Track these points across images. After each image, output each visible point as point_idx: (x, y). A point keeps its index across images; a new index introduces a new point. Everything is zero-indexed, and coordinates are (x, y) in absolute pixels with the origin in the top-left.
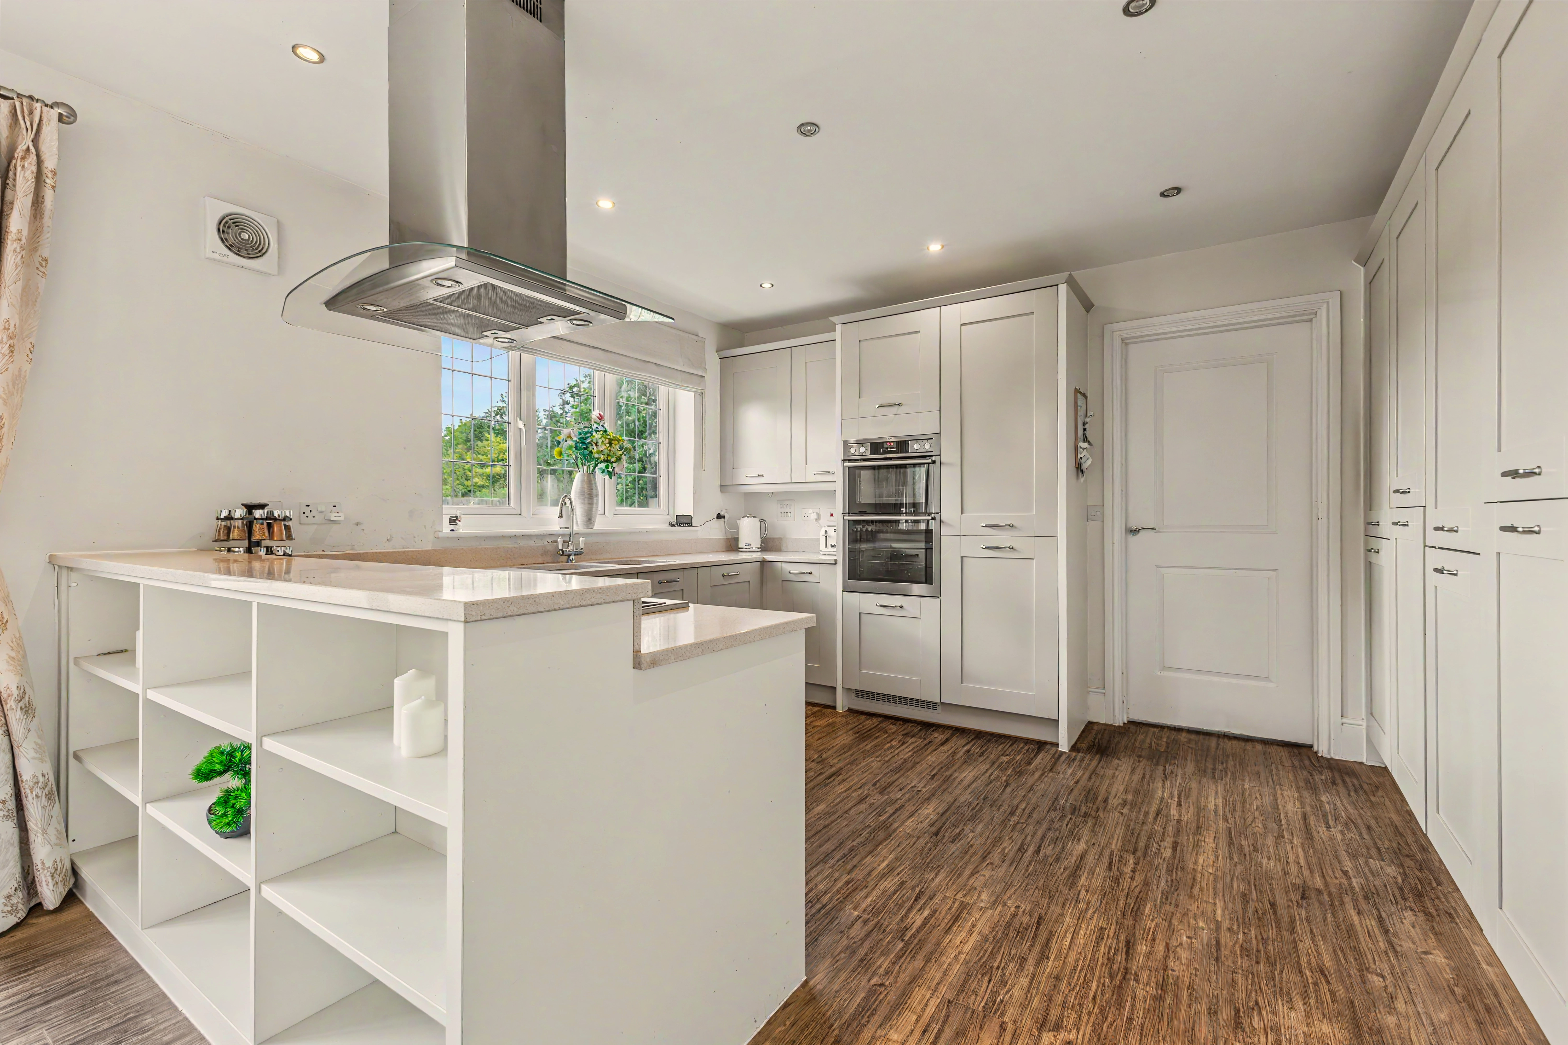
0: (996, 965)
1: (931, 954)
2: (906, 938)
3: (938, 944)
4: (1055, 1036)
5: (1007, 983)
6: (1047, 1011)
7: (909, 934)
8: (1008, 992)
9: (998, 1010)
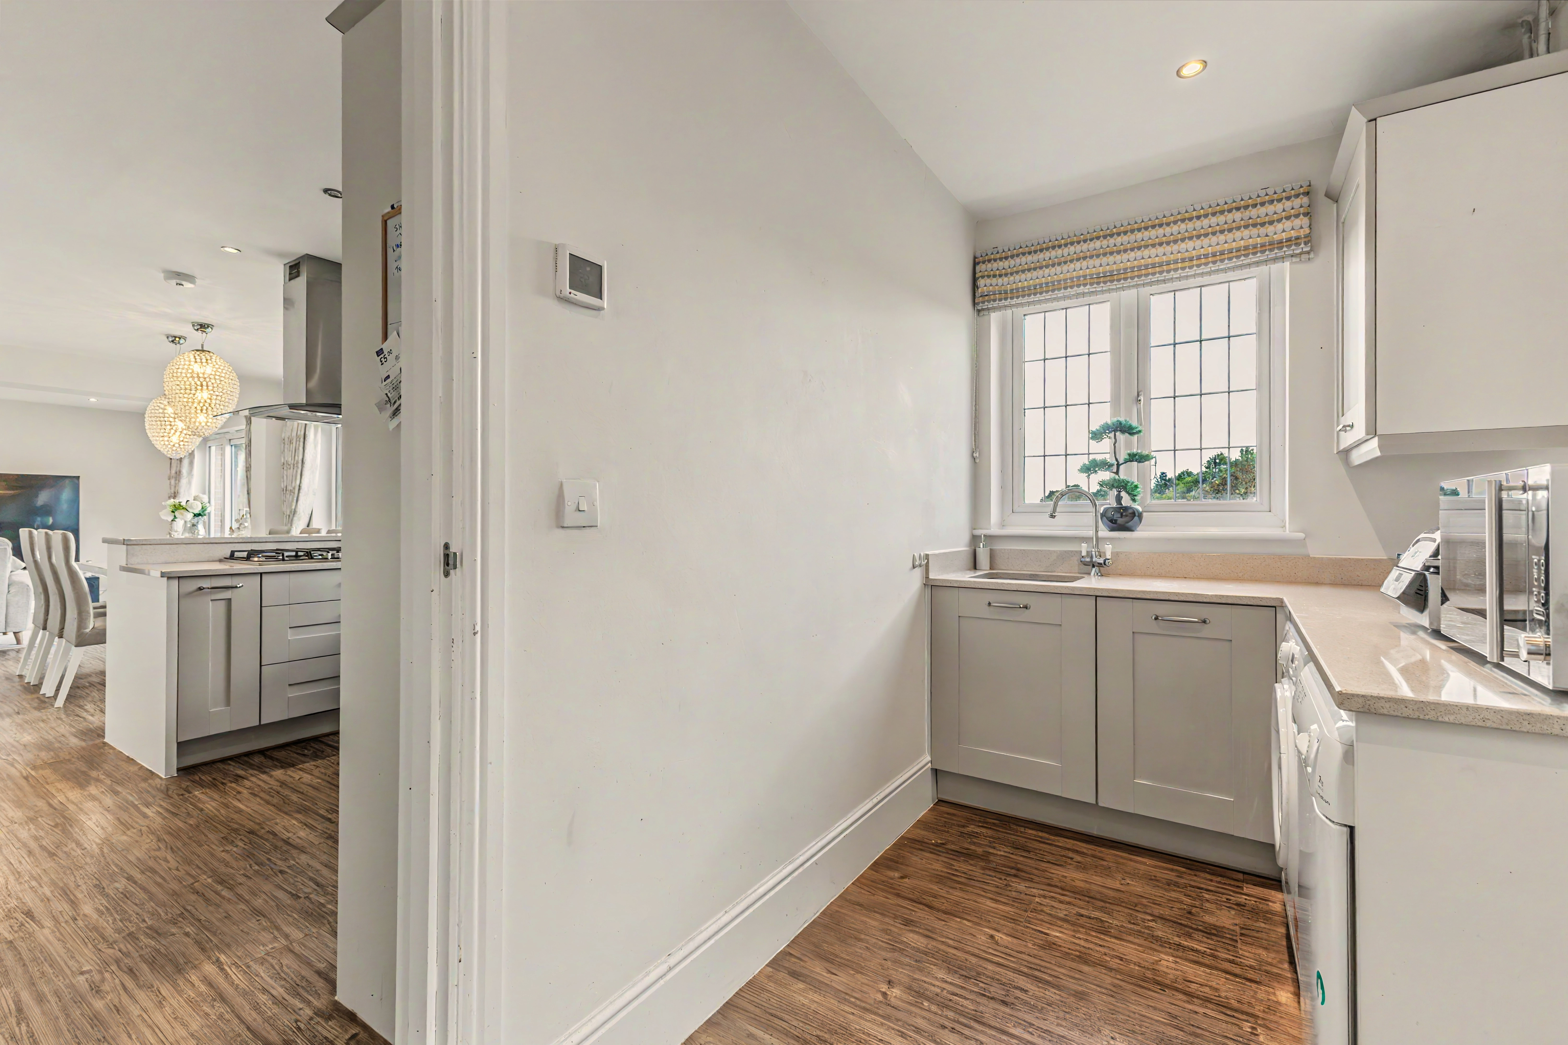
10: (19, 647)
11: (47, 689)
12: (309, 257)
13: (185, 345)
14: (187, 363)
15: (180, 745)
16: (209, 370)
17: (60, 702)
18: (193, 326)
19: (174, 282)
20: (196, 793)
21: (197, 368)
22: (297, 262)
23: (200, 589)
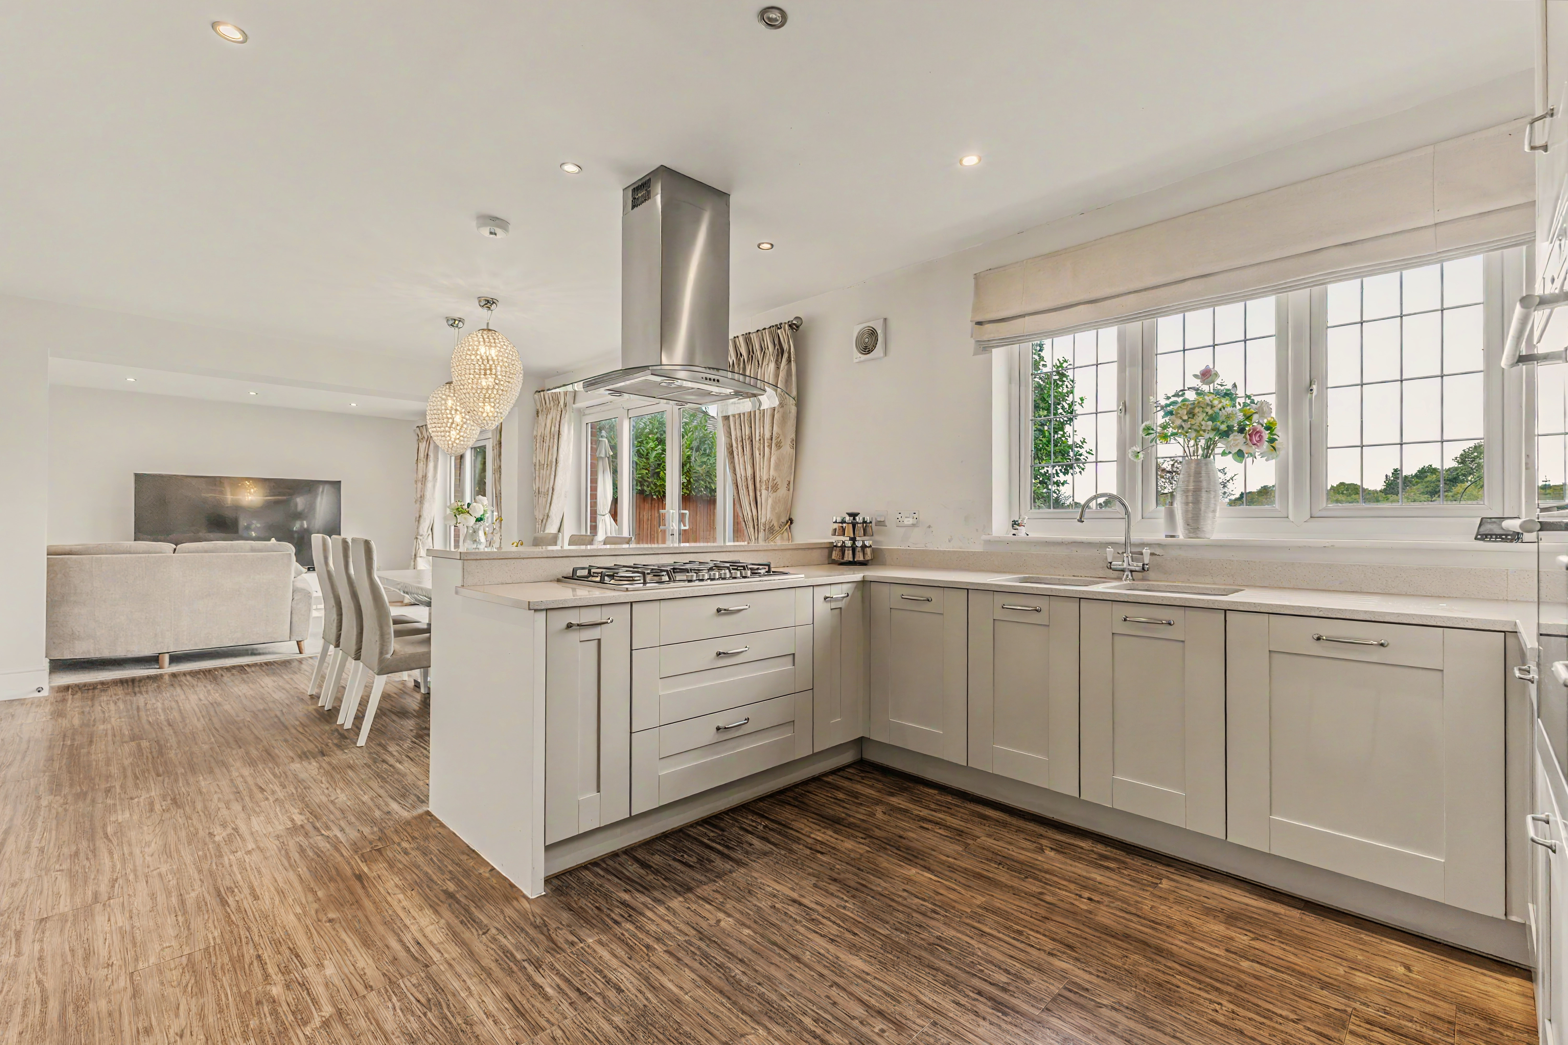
0: (429, 1014)
1: (489, 975)
2: (526, 964)
3: (497, 983)
4: (322, 1016)
5: (402, 1012)
6: (346, 1026)
7: (530, 969)
8: (394, 1009)
9: (387, 991)
10: (301, 656)
11: (345, 719)
12: (664, 172)
13: (465, 328)
14: (476, 343)
15: (548, 848)
16: (493, 352)
17: (362, 741)
18: (480, 301)
19: (485, 231)
20: (590, 941)
21: (482, 350)
22: (647, 178)
23: (569, 626)
